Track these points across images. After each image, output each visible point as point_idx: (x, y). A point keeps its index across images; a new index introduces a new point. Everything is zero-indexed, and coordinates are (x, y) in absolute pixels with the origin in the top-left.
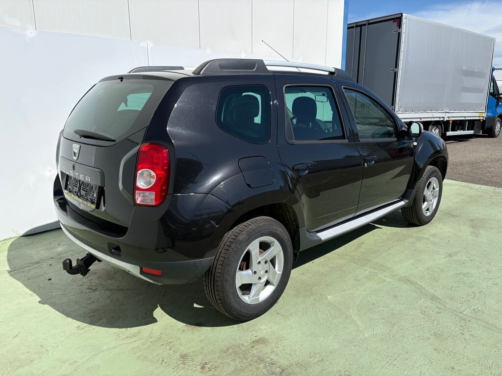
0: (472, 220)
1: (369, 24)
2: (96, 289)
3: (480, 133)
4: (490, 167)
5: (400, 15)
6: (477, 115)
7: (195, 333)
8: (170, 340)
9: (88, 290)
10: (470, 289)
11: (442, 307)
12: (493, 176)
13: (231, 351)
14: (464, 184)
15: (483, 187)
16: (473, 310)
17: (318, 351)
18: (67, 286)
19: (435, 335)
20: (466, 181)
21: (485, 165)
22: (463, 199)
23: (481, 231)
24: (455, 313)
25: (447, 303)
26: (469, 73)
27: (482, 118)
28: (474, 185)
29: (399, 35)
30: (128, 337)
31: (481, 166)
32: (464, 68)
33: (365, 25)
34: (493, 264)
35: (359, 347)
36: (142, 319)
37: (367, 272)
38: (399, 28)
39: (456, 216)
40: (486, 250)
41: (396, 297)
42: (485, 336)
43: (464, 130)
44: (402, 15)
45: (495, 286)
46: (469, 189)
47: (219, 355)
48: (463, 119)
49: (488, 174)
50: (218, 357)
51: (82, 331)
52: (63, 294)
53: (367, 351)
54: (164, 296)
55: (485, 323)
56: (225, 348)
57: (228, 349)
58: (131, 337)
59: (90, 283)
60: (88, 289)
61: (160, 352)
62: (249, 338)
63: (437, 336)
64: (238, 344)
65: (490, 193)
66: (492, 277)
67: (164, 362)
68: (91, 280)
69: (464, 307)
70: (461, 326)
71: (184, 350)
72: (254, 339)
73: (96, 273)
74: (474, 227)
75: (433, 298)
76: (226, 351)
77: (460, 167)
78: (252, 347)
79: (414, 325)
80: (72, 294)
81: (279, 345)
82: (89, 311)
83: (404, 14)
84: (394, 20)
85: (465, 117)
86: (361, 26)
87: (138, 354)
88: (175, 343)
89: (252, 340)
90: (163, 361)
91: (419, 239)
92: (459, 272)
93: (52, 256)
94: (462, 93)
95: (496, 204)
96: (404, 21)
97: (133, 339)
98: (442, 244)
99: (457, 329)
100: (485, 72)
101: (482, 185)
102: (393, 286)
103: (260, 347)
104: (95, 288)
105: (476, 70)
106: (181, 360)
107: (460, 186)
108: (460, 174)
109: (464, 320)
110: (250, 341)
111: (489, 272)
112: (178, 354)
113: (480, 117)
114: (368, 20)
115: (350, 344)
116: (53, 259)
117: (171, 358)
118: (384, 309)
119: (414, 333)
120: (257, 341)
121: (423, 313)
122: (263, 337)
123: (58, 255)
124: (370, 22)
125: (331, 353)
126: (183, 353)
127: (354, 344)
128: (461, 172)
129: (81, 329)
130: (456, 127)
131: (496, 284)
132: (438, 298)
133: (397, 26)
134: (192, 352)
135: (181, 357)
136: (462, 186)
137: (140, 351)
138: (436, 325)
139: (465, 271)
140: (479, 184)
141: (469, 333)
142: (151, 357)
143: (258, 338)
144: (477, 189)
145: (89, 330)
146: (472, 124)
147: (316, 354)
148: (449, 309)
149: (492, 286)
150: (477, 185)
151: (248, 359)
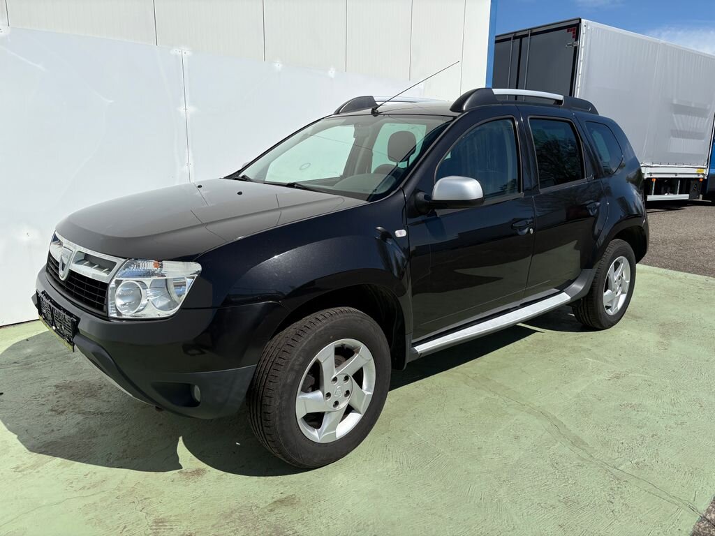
0: (663, 325)
1: (532, 34)
2: (63, 412)
3: (698, 198)
4: (706, 247)
5: (578, 21)
6: (695, 171)
7: (189, 485)
8: (147, 496)
9: (49, 413)
10: (638, 429)
11: (586, 456)
12: (708, 261)
13: (235, 516)
14: (662, 270)
15: (690, 276)
16: (637, 463)
17: (372, 521)
18: (22, 405)
19: (566, 501)
20: (665, 267)
21: (700, 244)
22: (655, 293)
23: (673, 341)
24: (606, 467)
25: (596, 450)
26: (682, 109)
27: (701, 176)
28: (677, 272)
29: (576, 50)
30: (84, 488)
31: (692, 246)
32: (675, 102)
33: (527, 35)
34: (682, 392)
35: (440, 516)
36: (116, 460)
37: (482, 398)
38: (576, 40)
39: (639, 318)
40: (676, 370)
41: (517, 438)
42: (647, 507)
43: (673, 192)
44: (580, 22)
45: (679, 426)
46: (668, 279)
47: (214, 522)
48: (674, 176)
49: (702, 258)
50: (213, 526)
51: (20, 475)
52: (12, 417)
53: (450, 523)
54: (161, 425)
55: (651, 487)
56: (229, 511)
57: (232, 512)
58: (89, 488)
59: (58, 401)
60: (52, 410)
61: (125, 513)
62: (270, 496)
63: (569, 504)
64: (251, 505)
65: (698, 284)
66: (677, 413)
67: (125, 530)
68: (60, 397)
69: (623, 459)
70: (612, 489)
71: (163, 512)
72: (278, 497)
73: (71, 387)
74: (663, 335)
75: (576, 442)
76: (227, 516)
77: (661, 245)
78: (271, 510)
79: (536, 483)
80: (26, 417)
81: (314, 510)
82: (40, 445)
83: (582, 20)
84: (569, 28)
85: (676, 174)
86: (521, 37)
87: (91, 515)
88: (154, 499)
89: (274, 500)
90: (125, 527)
91: (574, 350)
92: (625, 402)
93: (16, 360)
94: (672, 138)
95: (706, 301)
96: (583, 30)
97: (92, 491)
98: (609, 359)
99: (603, 494)
100: (708, 108)
101: (689, 272)
102: (517, 422)
103: (283, 511)
104: (62, 410)
105: (693, 105)
106: (154, 527)
107: (655, 273)
108: (659, 256)
109: (618, 480)
110: (270, 501)
111: (674, 404)
112: (152, 518)
113: (698, 174)
114: (531, 29)
115: (427, 511)
116: (17, 365)
117: (138, 525)
118: (494, 456)
119: (532, 498)
120: (281, 502)
121: (554, 465)
122: (292, 496)
123: (27, 358)
124: (534, 31)
125: (393, 524)
126: (161, 517)
127: (433, 511)
128: (660, 253)
129: (19, 472)
130: (663, 189)
131: (682, 424)
132: (583, 443)
133: (573, 37)
134: (175, 516)
135: (156, 522)
136: (659, 274)
137: (96, 510)
138: (570, 486)
139: (635, 401)
140: (685, 271)
141: (622, 501)
142: (108, 522)
143: (284, 496)
144: (680, 278)
145: (30, 473)
146: (686, 184)
147: (368, 526)
148: (597, 460)
149: (675, 426)
150: (682, 273)
151: (258, 529)
